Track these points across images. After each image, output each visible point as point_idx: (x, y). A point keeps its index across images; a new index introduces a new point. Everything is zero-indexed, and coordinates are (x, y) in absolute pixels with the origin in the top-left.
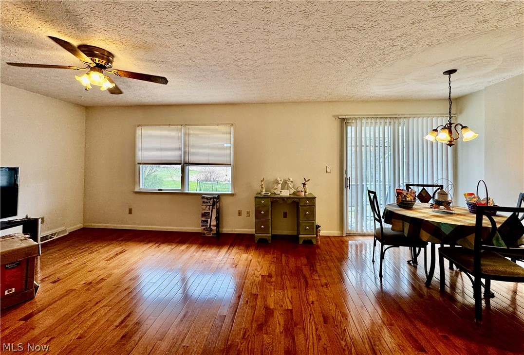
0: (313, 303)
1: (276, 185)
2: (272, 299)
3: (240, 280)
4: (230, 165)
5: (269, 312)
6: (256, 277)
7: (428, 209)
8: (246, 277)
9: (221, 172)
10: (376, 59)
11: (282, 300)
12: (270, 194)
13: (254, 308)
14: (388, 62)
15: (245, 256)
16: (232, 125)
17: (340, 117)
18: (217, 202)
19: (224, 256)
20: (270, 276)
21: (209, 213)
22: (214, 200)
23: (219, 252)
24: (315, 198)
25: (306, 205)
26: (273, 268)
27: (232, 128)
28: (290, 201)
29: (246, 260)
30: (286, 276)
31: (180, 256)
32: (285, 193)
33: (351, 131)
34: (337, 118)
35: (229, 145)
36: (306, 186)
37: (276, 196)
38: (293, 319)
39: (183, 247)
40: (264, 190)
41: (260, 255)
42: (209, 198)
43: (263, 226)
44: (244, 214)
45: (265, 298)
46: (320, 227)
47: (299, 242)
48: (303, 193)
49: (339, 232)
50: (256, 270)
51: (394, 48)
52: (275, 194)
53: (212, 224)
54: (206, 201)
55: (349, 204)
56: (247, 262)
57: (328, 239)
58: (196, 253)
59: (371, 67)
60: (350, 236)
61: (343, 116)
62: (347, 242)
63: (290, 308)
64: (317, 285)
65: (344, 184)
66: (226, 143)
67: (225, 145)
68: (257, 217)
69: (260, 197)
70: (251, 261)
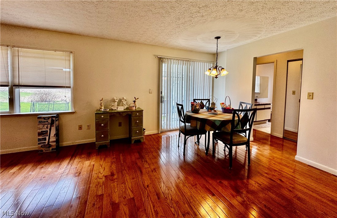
0: (148, 186)
1: (113, 103)
2: (117, 193)
3: (84, 186)
4: (70, 87)
5: (115, 206)
6: (101, 179)
7: (206, 113)
8: (90, 182)
9: (57, 94)
10: (187, 20)
11: (125, 192)
12: (108, 110)
13: (101, 208)
14: (192, 23)
15: (87, 163)
16: (71, 52)
17: (158, 57)
18: (56, 121)
19: (66, 167)
20: (112, 174)
21: (47, 131)
22: (52, 119)
23: (60, 165)
24: (143, 111)
25: (136, 116)
26: (114, 166)
27: (71, 56)
28: (125, 114)
29: (89, 166)
30: (125, 171)
31: (9, 180)
32: (121, 109)
33: (164, 66)
34: (157, 57)
35: (68, 70)
36: (136, 102)
37: (113, 111)
38: (135, 205)
39: (15, 169)
40: (103, 108)
41: (101, 159)
42: (47, 117)
43: (103, 136)
44: (85, 127)
45: (110, 196)
46: (145, 129)
47: (131, 142)
48: (134, 108)
49: (157, 131)
50: (100, 172)
51: (199, 14)
52: (112, 110)
53: (51, 140)
54: (43, 120)
55: (163, 112)
56: (90, 168)
57: (150, 137)
58: (33, 172)
59: (183, 25)
60: (163, 132)
61: (160, 56)
62: (161, 136)
63: (132, 197)
64: (149, 171)
65: (160, 100)
66: (65, 68)
67: (64, 70)
68: (97, 129)
69: (100, 113)
70: (94, 166)
